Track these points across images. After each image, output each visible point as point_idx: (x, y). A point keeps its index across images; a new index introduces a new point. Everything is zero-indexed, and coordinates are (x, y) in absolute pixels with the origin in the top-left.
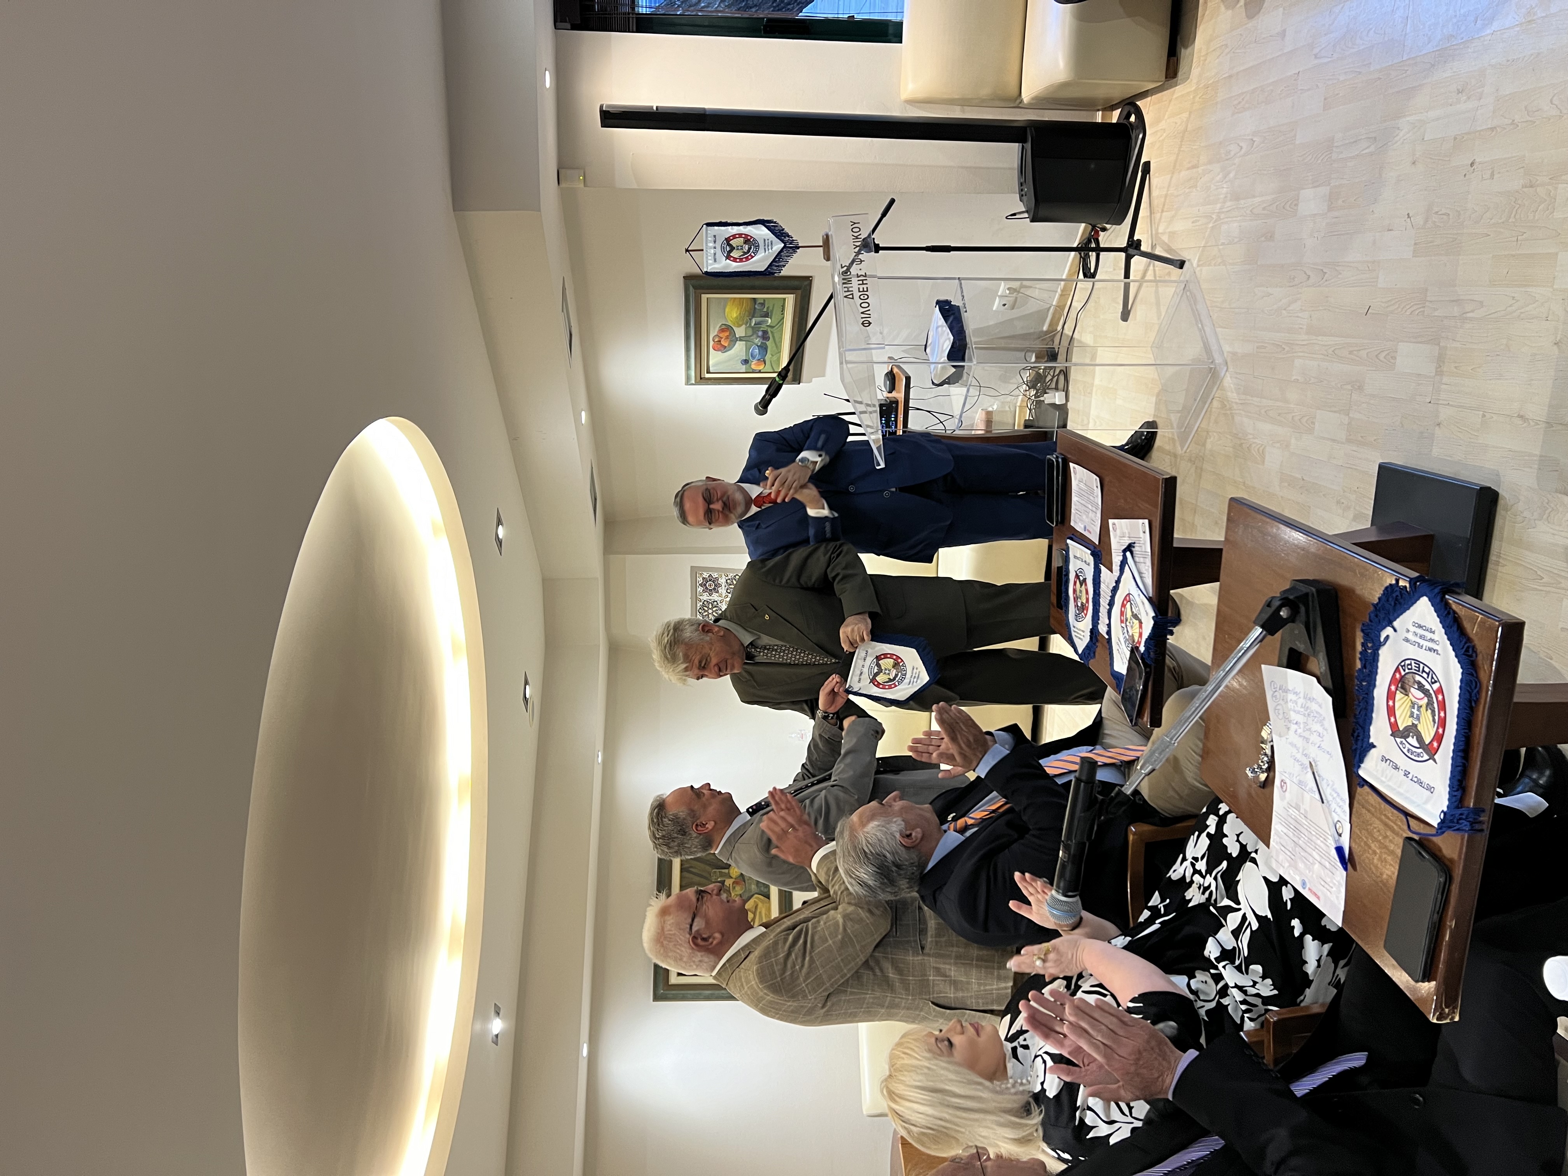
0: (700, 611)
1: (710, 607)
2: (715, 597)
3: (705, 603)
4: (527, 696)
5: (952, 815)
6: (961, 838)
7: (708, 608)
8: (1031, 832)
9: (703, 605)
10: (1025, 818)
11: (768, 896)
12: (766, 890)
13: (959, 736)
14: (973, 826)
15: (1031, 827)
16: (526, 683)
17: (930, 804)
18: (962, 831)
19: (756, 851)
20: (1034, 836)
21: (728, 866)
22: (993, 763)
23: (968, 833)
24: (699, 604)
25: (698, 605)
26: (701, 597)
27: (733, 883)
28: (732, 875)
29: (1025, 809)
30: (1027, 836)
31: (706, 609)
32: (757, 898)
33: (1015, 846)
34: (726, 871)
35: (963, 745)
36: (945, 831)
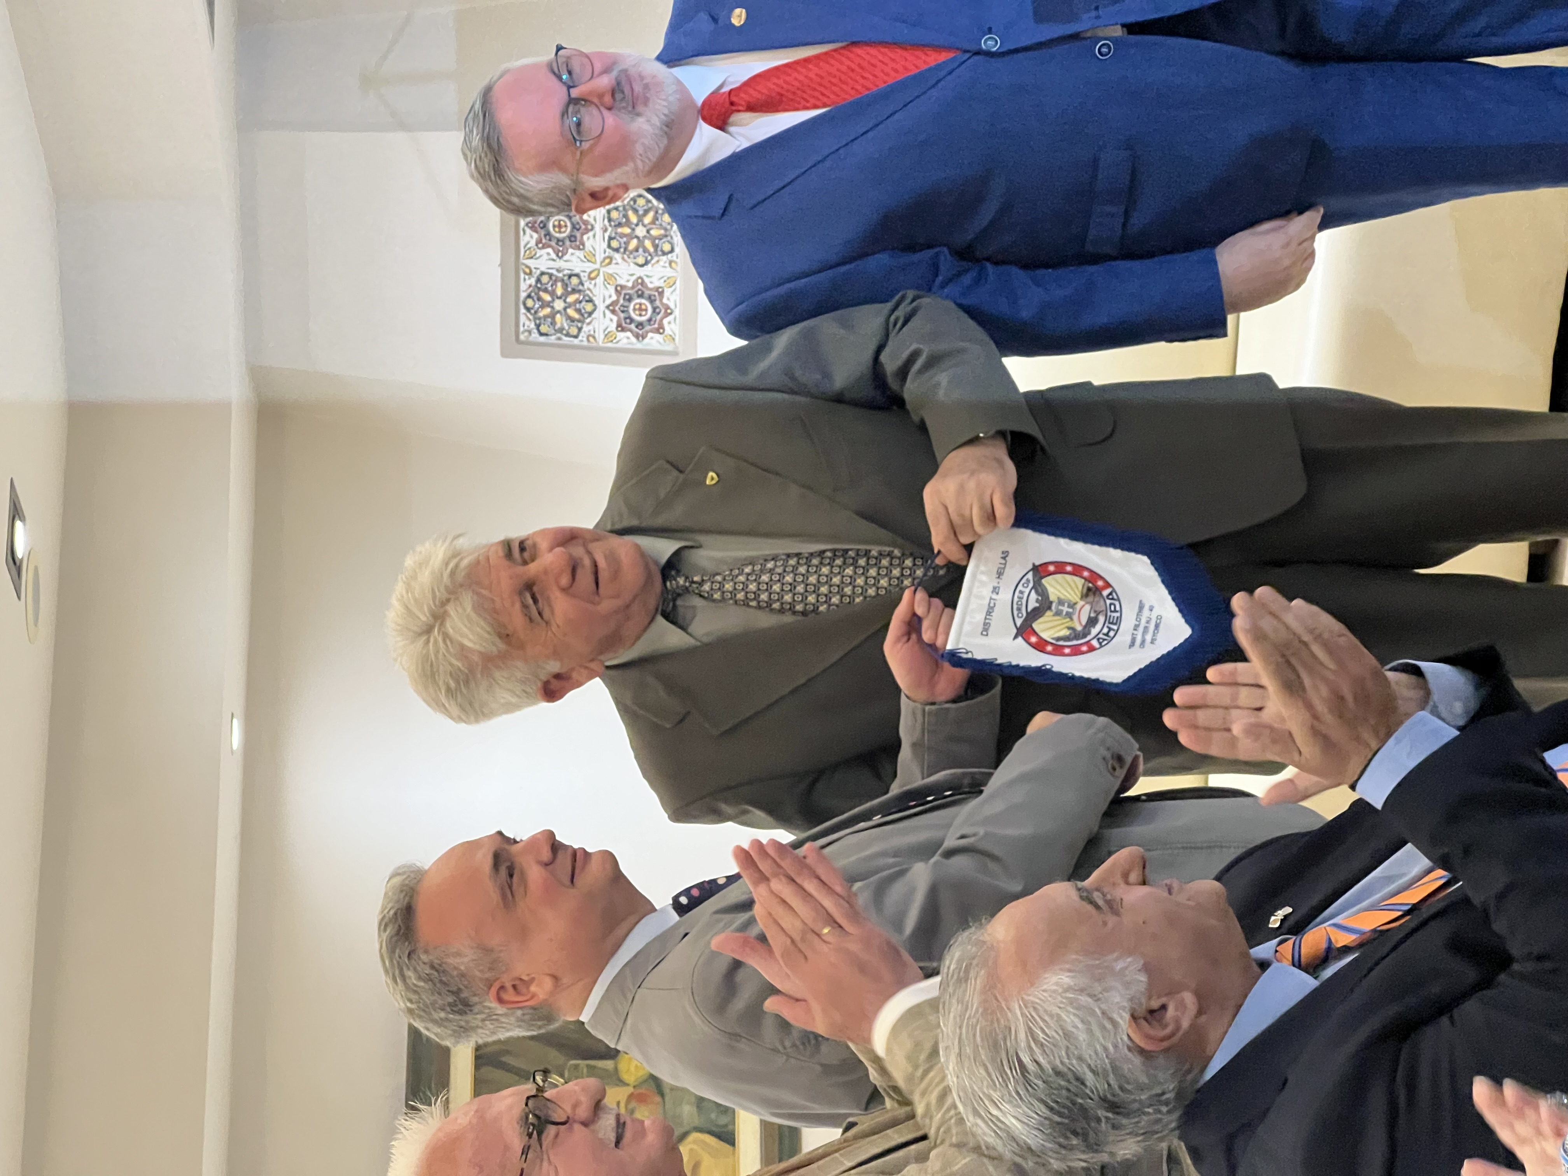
0: (530, 303)
1: (559, 291)
2: (573, 261)
3: (545, 279)
4: (20, 553)
5: (1281, 914)
6: (1308, 983)
7: (553, 293)
8: (1516, 967)
9: (539, 287)
10: (1499, 926)
11: (728, 1137)
12: (723, 1120)
13: (1307, 681)
14: (1346, 950)
15: (1515, 952)
16: (16, 513)
17: (1218, 878)
18: (1313, 967)
19: (691, 1012)
20: (1522, 977)
21: (612, 1054)
22: (1412, 764)
23: (1329, 972)
24: (526, 284)
25: (523, 286)
26: (529, 262)
27: (631, 1097)
28: (625, 1077)
29: (1501, 897)
30: (1502, 977)
31: (547, 297)
32: (695, 1142)
33: (1471, 1007)
34: (608, 1064)
35: (1321, 708)
36: (1264, 965)
